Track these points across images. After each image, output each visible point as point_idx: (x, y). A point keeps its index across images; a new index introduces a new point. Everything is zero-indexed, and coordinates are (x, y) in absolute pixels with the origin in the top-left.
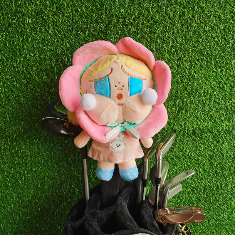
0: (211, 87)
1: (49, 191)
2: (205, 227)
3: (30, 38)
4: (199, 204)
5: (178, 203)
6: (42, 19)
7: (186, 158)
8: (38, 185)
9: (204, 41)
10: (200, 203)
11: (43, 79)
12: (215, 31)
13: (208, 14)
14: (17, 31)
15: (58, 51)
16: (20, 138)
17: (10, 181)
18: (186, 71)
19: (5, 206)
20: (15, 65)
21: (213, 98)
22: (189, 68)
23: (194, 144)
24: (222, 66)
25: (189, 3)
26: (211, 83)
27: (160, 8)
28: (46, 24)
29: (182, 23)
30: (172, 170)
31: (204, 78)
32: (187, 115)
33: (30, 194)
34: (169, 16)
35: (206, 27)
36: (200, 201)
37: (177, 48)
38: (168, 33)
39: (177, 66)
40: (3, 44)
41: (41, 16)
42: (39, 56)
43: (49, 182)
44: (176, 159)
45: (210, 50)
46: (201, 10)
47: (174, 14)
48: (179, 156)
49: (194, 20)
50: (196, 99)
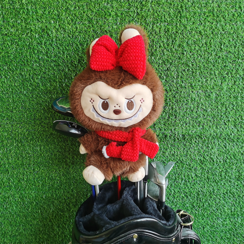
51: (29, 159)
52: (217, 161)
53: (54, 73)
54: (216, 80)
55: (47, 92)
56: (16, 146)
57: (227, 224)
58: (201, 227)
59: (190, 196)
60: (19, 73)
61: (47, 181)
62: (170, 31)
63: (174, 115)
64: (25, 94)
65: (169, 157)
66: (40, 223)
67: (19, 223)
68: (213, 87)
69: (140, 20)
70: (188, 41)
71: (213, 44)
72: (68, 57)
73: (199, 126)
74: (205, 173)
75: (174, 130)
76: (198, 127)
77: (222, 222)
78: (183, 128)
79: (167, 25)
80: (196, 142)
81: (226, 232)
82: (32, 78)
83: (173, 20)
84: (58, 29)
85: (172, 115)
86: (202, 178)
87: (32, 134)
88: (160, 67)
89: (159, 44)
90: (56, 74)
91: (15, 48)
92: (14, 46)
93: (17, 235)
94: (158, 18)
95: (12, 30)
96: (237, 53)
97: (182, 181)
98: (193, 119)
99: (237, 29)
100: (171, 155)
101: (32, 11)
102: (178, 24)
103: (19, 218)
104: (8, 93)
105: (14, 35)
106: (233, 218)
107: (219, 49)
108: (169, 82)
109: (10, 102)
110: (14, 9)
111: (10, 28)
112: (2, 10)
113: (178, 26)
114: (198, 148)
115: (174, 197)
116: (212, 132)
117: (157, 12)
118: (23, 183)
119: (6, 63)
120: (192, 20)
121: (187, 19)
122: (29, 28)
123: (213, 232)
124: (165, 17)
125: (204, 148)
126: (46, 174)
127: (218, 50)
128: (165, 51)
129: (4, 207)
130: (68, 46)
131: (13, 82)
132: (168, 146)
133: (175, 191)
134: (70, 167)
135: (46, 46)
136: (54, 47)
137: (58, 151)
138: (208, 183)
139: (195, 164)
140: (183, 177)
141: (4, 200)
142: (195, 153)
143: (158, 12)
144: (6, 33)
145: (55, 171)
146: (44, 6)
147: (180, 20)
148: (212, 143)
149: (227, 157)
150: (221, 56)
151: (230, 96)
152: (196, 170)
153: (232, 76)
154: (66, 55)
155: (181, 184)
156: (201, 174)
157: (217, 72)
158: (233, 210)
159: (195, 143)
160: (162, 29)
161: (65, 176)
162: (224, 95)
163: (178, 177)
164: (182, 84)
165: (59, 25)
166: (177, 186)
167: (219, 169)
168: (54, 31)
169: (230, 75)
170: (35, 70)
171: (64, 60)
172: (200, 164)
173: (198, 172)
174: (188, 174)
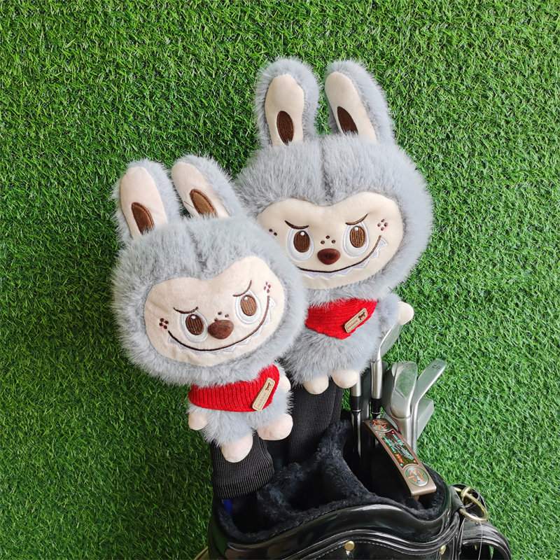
0: (520, 194)
1: (178, 441)
2: (530, 512)
3: (132, 114)
4: (512, 461)
5: (464, 462)
6: (154, 72)
7: (474, 355)
8: (155, 430)
9: (498, 96)
10: (513, 458)
12: (521, 72)
13: (503, 39)
14: (105, 101)
15: (189, 138)
17: (96, 424)
18: (464, 163)
19: (84, 481)
20: (101, 172)
21: (527, 219)
22: (469, 156)
23: (491, 322)
24: (542, 148)
25: (459, 18)
26: (520, 186)
27: (399, 32)
28: (164, 82)
29: (447, 61)
30: (446, 384)
31: (502, 176)
32: (471, 259)
33: (138, 452)
34: (419, 48)
35: (499, 65)
36: (514, 453)
37: (440, 115)
38: (419, 82)
39: (443, 153)
40: (77, 130)
41: (153, 66)
42: (149, 150)
43: (178, 423)
44: (453, 359)
45: (512, 115)
46: (486, 31)
47: (429, 43)
48: (458, 352)
49: (473, 51)
50: (490, 223)
56: (95, 343)
58: (531, 497)
59: (505, 429)
60: (92, 172)
61: (171, 419)
62: (454, 42)
63: (466, 246)
64: (109, 220)
65: (455, 345)
66: (161, 512)
67: (114, 515)
68: (557, 171)
69: (380, 23)
70: (497, 65)
72: (209, 124)
73: (524, 267)
74: (540, 374)
75: (466, 281)
76: (521, 270)
78: (487, 274)
79: (447, 28)
80: (517, 305)
83: (462, 17)
84: (181, 58)
85: (461, 246)
86: (532, 387)
88: (429, 133)
89: (426, 76)
91: (79, 112)
92: (77, 107)
93: (111, 542)
94: (426, 13)
95: (69, 68)
97: (485, 398)
98: (510, 252)
100: (458, 341)
101: (116, 17)
102: (474, 24)
103: (112, 505)
104: (68, 221)
105: (74, 81)
108: (452, 168)
109: (75, 243)
110: (72, 14)
111: (63, 64)
112: (43, 18)
113: (475, 31)
114: (521, 320)
115: (468, 435)
116: (555, 279)
118: (116, 426)
119: (60, 148)
120: (508, 12)
121: (495, 10)
122: (111, 59)
124: (441, 9)
125: (537, 317)
128: (442, 92)
129: (76, 481)
130: (206, 98)
131: (79, 194)
132: (452, 320)
133: (469, 422)
135: (154, 101)
136: (172, 104)
138: (547, 398)
139: (514, 357)
140: (488, 389)
141: (76, 468)
142: (516, 330)
144: (56, 75)
146: (145, 3)
147: (478, 15)
152: (518, 371)
154: (202, 121)
155: (483, 404)
156: (530, 378)
159: (516, 308)
160: (433, 40)
163: (477, 389)
164: (483, 170)
165: (184, 48)
166: (473, 409)
168: (172, 64)
171: (197, 131)
172: (527, 354)
173: (524, 375)
174: (499, 379)
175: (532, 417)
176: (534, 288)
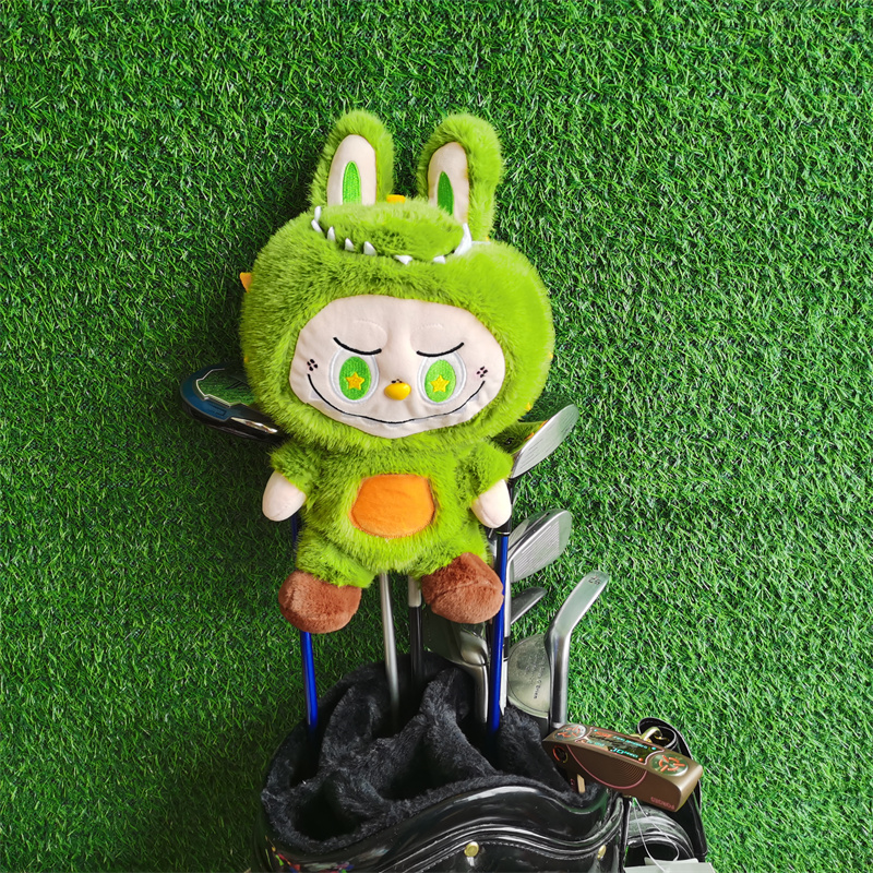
0: (714, 356)
1: (181, 702)
2: (730, 856)
3: (126, 207)
6: (158, 148)
7: (642, 598)
8: (147, 680)
9: (677, 204)
11: (164, 332)
12: (712, 170)
13: (680, 118)
14: (89, 186)
16: (95, 519)
17: (60, 663)
18: (625, 304)
20: (82, 288)
21: (724, 394)
22: (634, 293)
23: (668, 550)
25: (612, 85)
26: (714, 343)
27: (520, 104)
28: (173, 163)
29: (595, 148)
30: (597, 641)
31: (684, 326)
32: (635, 449)
33: (125, 711)
35: (676, 157)
37: (587, 229)
38: (553, 179)
42: (152, 259)
44: (609, 603)
45: (699, 234)
46: (654, 106)
47: (566, 122)
48: (617, 593)
49: (635, 136)
50: (665, 396)
51: (111, 588)
52: (791, 596)
53: (191, 284)
54: (785, 301)
55: (169, 352)
56: (66, 537)
57: (829, 823)
58: (732, 832)
59: (693, 722)
60: (69, 287)
61: (173, 667)
62: (605, 122)
63: (627, 428)
64: (93, 359)
65: (611, 582)
68: (773, 325)
69: (491, 89)
71: (770, 167)
72: (239, 226)
73: (720, 467)
74: (747, 637)
75: (628, 482)
76: (715, 471)
77: (810, 814)
78: (661, 473)
79: (594, 99)
80: (709, 525)
81: (826, 851)
82: (116, 303)
83: (617, 84)
84: (196, 129)
85: (620, 429)
86: (736, 657)
87: (121, 498)
89: (563, 171)
90: (197, 285)
91: (50, 199)
92: (49, 192)
94: (560, 77)
95: (38, 137)
96: (863, 197)
97: (660, 667)
98: (699, 444)
99: (863, 106)
100: (617, 574)
101: (104, 68)
102: (636, 96)
104: (34, 355)
105: (45, 156)
106: (853, 802)
107: (794, 183)
108: (606, 311)
109: (44, 389)
111: (31, 132)
113: (636, 106)
114: (717, 549)
116: (770, 489)
117: (553, 57)
118: (91, 670)
119: (23, 251)
120: (687, 78)
121: (668, 75)
122: (96, 127)
123: (777, 850)
124: (583, 71)
125: (742, 548)
126: (171, 641)
127: (788, 186)
128: (588, 195)
130: (234, 188)
131: (50, 317)
132: (607, 541)
133: (634, 704)
134: (253, 613)
135: (159, 188)
136: (185, 194)
137: (211, 559)
138: (759, 676)
139: (706, 607)
140: (664, 653)
142: (708, 566)
143: (557, 56)
144: (19, 146)
145: (200, 630)
146: (146, 49)
147: (641, 83)
148: (769, 531)
149: (827, 581)
150: (801, 208)
151: (840, 355)
152: (712, 629)
153: (843, 283)
154: (228, 220)
155: (656, 678)
156: (732, 642)
157: (786, 269)
158: (852, 774)
159: (707, 529)
160: (573, 117)
161: (238, 648)
162: (814, 355)
163: (646, 653)
164: (654, 315)
165: (202, 115)
166: (641, 685)
167: (799, 624)
169: (835, 279)
170: (123, 274)
172: (727, 604)
173: (722, 636)
174: (681, 641)
175: (735, 705)
176: (737, 501)
